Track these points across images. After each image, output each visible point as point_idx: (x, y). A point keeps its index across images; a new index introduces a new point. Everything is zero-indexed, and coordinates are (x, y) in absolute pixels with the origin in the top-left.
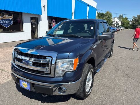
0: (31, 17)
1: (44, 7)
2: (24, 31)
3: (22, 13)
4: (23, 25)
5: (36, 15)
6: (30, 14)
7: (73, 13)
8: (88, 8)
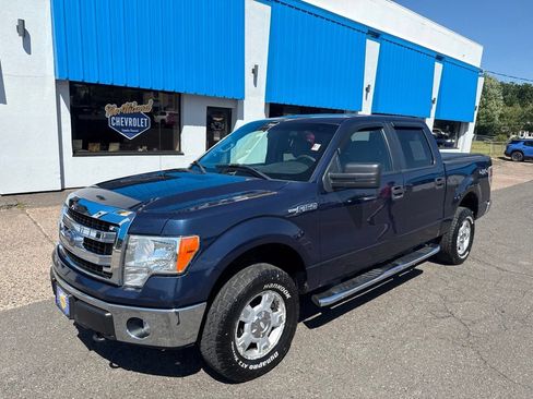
0: (208, 108)
1: (255, 71)
2: (183, 150)
3: (180, 94)
4: (180, 132)
5: (224, 99)
6: (205, 97)
7: (367, 90)
8: (439, 67)
